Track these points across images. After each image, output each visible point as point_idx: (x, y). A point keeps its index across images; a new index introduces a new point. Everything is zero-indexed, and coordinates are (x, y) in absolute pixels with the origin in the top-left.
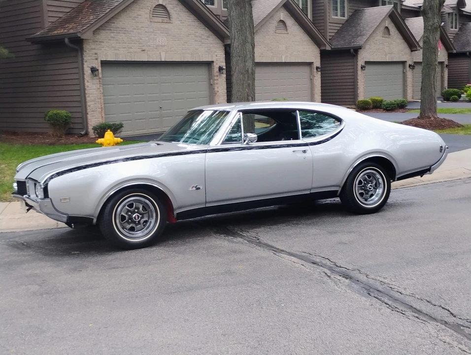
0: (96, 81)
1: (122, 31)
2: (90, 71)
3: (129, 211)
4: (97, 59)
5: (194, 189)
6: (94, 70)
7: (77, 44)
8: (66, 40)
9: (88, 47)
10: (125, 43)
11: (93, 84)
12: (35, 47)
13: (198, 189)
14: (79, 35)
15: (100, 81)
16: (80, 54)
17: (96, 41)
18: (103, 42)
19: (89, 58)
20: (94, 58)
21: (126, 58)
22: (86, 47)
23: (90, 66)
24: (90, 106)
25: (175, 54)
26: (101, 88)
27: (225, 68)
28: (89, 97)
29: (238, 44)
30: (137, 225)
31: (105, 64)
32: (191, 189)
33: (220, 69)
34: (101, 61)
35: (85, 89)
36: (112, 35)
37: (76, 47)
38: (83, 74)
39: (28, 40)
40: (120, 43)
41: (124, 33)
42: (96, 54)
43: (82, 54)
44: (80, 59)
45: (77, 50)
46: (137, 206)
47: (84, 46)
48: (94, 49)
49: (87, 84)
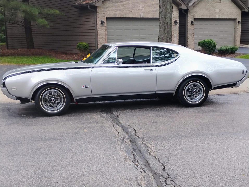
0: (103, 28)
1: (119, 1)
2: (100, 23)
3: (49, 97)
4: (104, 16)
5: (84, 87)
6: (102, 22)
7: (94, 9)
8: (88, 6)
9: (100, 10)
10: (120, 8)
11: (102, 29)
12: (76, 10)
13: (86, 87)
14: (94, 4)
15: (105, 28)
16: (95, 13)
17: (105, 7)
18: (108, 7)
19: (100, 16)
20: (103, 16)
21: (120, 16)
22: (99, 10)
23: (101, 20)
24: (99, 41)
25: (149, 14)
26: (106, 31)
27: (178, 21)
28: (99, 36)
30: (53, 104)
31: (108, 19)
32: (82, 87)
33: (176, 22)
34: (107, 17)
35: (97, 32)
36: (113, 4)
37: (93, 10)
38: (97, 24)
39: (72, 6)
40: (117, 8)
41: (120, 3)
42: (104, 14)
43: (96, 14)
44: (95, 16)
45: (94, 12)
46: (54, 94)
47: (97, 9)
48: (103, 11)
49: (98, 29)
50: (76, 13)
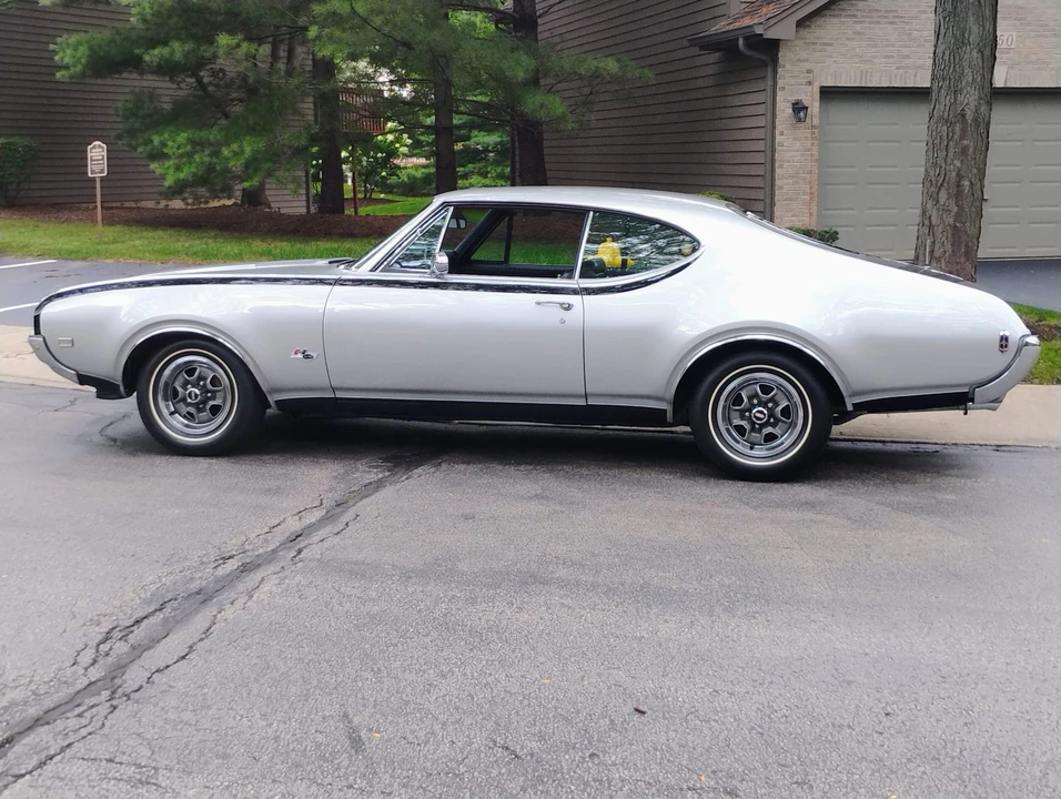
0: (803, 131)
1: (886, 17)
2: (790, 111)
4: (810, 83)
5: (300, 356)
6: (799, 108)
7: (767, 51)
8: (741, 42)
9: (790, 55)
10: (893, 46)
11: (795, 139)
13: (307, 357)
14: (759, 30)
15: (813, 133)
16: (770, 69)
17: (816, 43)
18: (831, 45)
19: (792, 81)
20: (804, 81)
21: (891, 82)
22: (784, 55)
23: (794, 98)
24: (781, 188)
25: (1042, 69)
26: (815, 148)
28: (781, 167)
29: (943, 47)
31: (829, 94)
32: (293, 356)
34: (821, 87)
35: (773, 151)
36: (858, 27)
37: (763, 57)
38: (774, 116)
39: (693, 43)
40: (876, 46)
41: (892, 23)
42: (809, 71)
43: (775, 72)
44: (770, 83)
45: (764, 65)
47: (780, 55)
48: (806, 60)
49: (778, 138)
50: (710, 70)
